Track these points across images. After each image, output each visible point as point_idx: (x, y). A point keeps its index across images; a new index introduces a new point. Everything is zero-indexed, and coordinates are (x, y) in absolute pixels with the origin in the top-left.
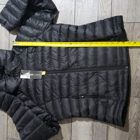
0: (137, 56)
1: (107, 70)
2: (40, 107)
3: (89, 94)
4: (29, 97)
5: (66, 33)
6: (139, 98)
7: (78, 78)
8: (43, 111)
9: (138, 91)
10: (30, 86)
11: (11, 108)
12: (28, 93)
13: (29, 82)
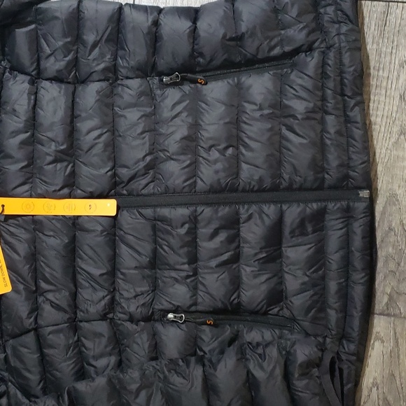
0: (393, 140)
1: (282, 202)
3: (200, 309)
6: (392, 319)
9: (393, 288)
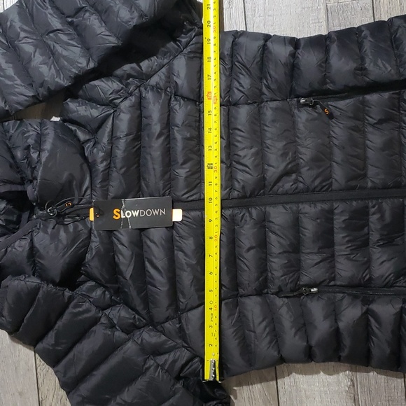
2: (158, 331)
3: (338, 283)
4: (119, 295)
5: (255, 62)
7: (296, 224)
8: (171, 343)
10: (122, 254)
11: (56, 334)
12: (116, 281)
13: (118, 240)
